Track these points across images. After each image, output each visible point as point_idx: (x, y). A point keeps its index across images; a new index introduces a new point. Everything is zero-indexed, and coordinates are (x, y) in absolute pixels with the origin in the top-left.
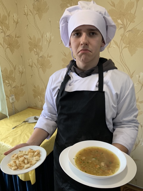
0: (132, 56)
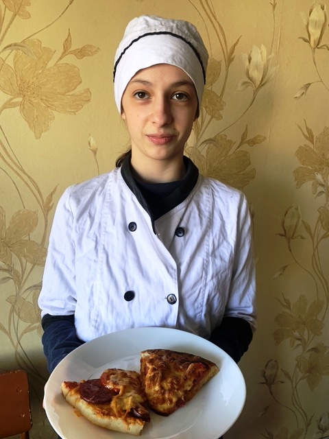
0: (38, 137)
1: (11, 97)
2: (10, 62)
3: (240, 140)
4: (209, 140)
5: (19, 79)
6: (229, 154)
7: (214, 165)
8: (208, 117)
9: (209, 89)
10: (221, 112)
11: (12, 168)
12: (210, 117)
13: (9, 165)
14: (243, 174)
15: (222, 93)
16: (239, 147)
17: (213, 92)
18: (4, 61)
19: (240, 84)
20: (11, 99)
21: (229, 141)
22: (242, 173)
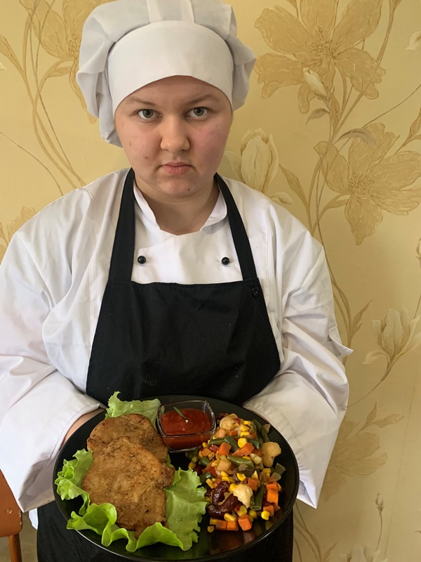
1: (58, 60)
2: (58, 8)
3: (407, 135)
4: (355, 131)
5: (69, 33)
6: (387, 156)
7: (361, 173)
8: (355, 94)
9: (360, 46)
10: (377, 86)
11: (57, 165)
12: (358, 93)
13: (52, 160)
14: (410, 190)
15: (382, 54)
16: (404, 145)
17: (366, 53)
18: (50, 8)
19: (413, 40)
20: (58, 64)
21: (390, 135)
22: (407, 188)
